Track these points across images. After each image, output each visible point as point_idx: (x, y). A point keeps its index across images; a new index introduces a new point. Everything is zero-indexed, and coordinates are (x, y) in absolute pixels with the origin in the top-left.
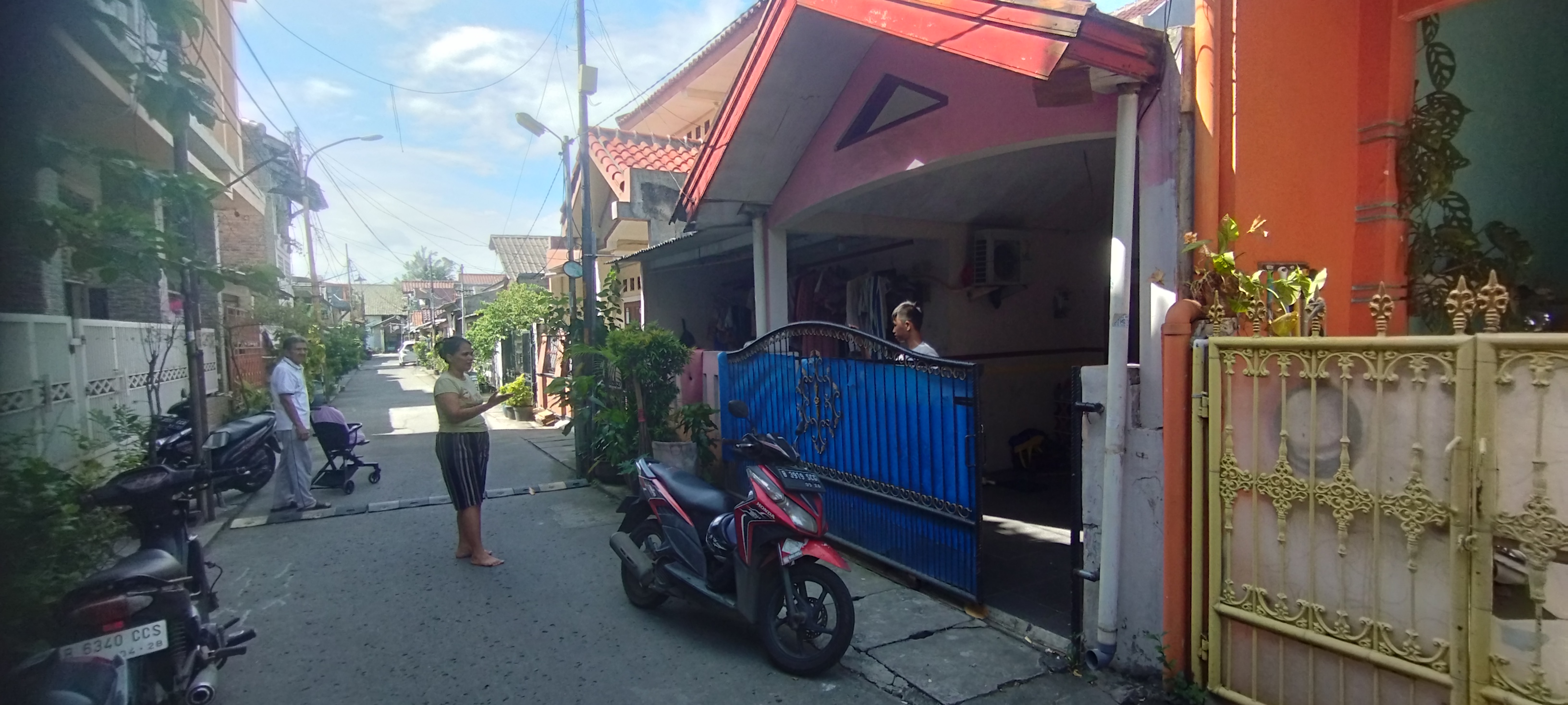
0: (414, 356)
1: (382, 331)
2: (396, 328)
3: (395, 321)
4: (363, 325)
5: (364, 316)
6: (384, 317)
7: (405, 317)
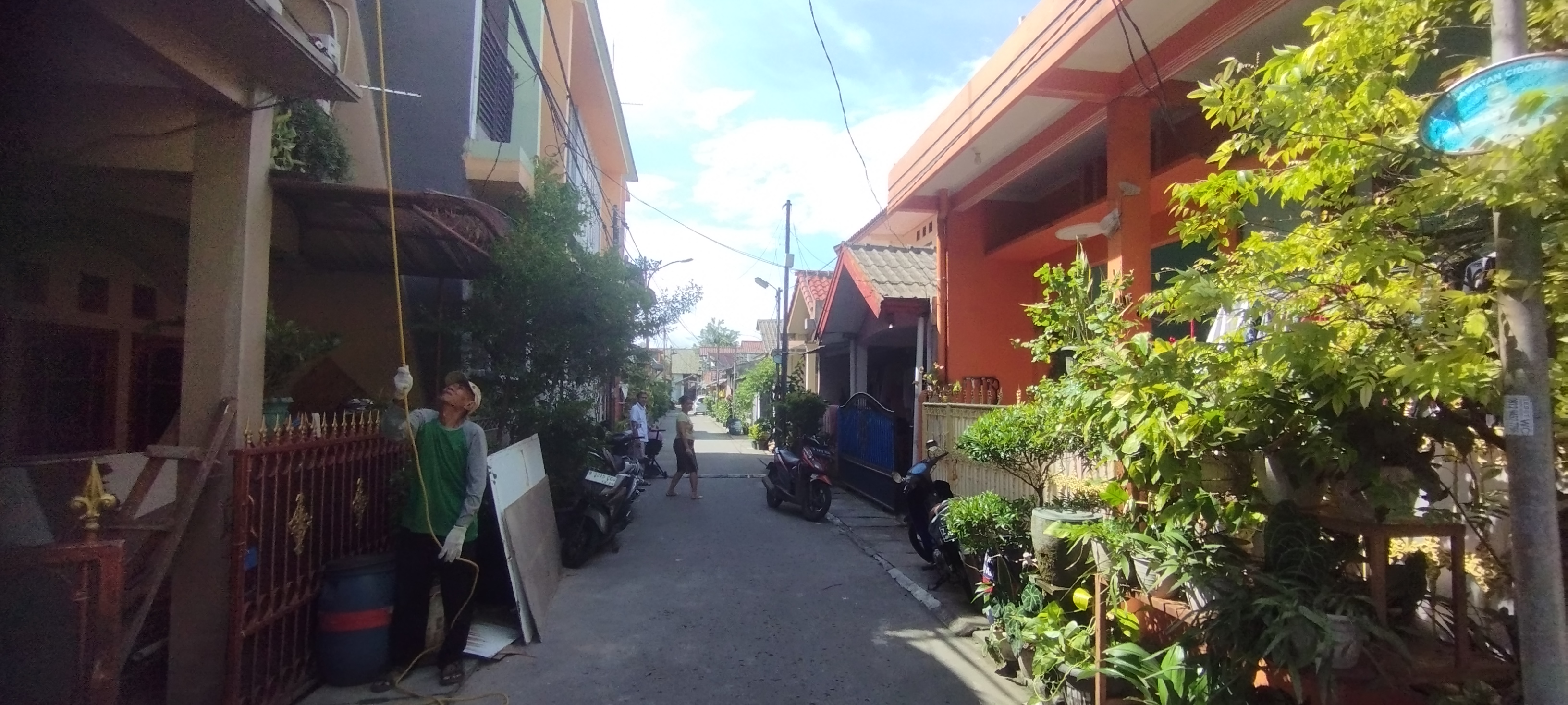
0: (704, 408)
1: (683, 387)
2: (693, 385)
3: (693, 379)
4: (670, 382)
5: (671, 374)
6: (685, 375)
7: (699, 376)
